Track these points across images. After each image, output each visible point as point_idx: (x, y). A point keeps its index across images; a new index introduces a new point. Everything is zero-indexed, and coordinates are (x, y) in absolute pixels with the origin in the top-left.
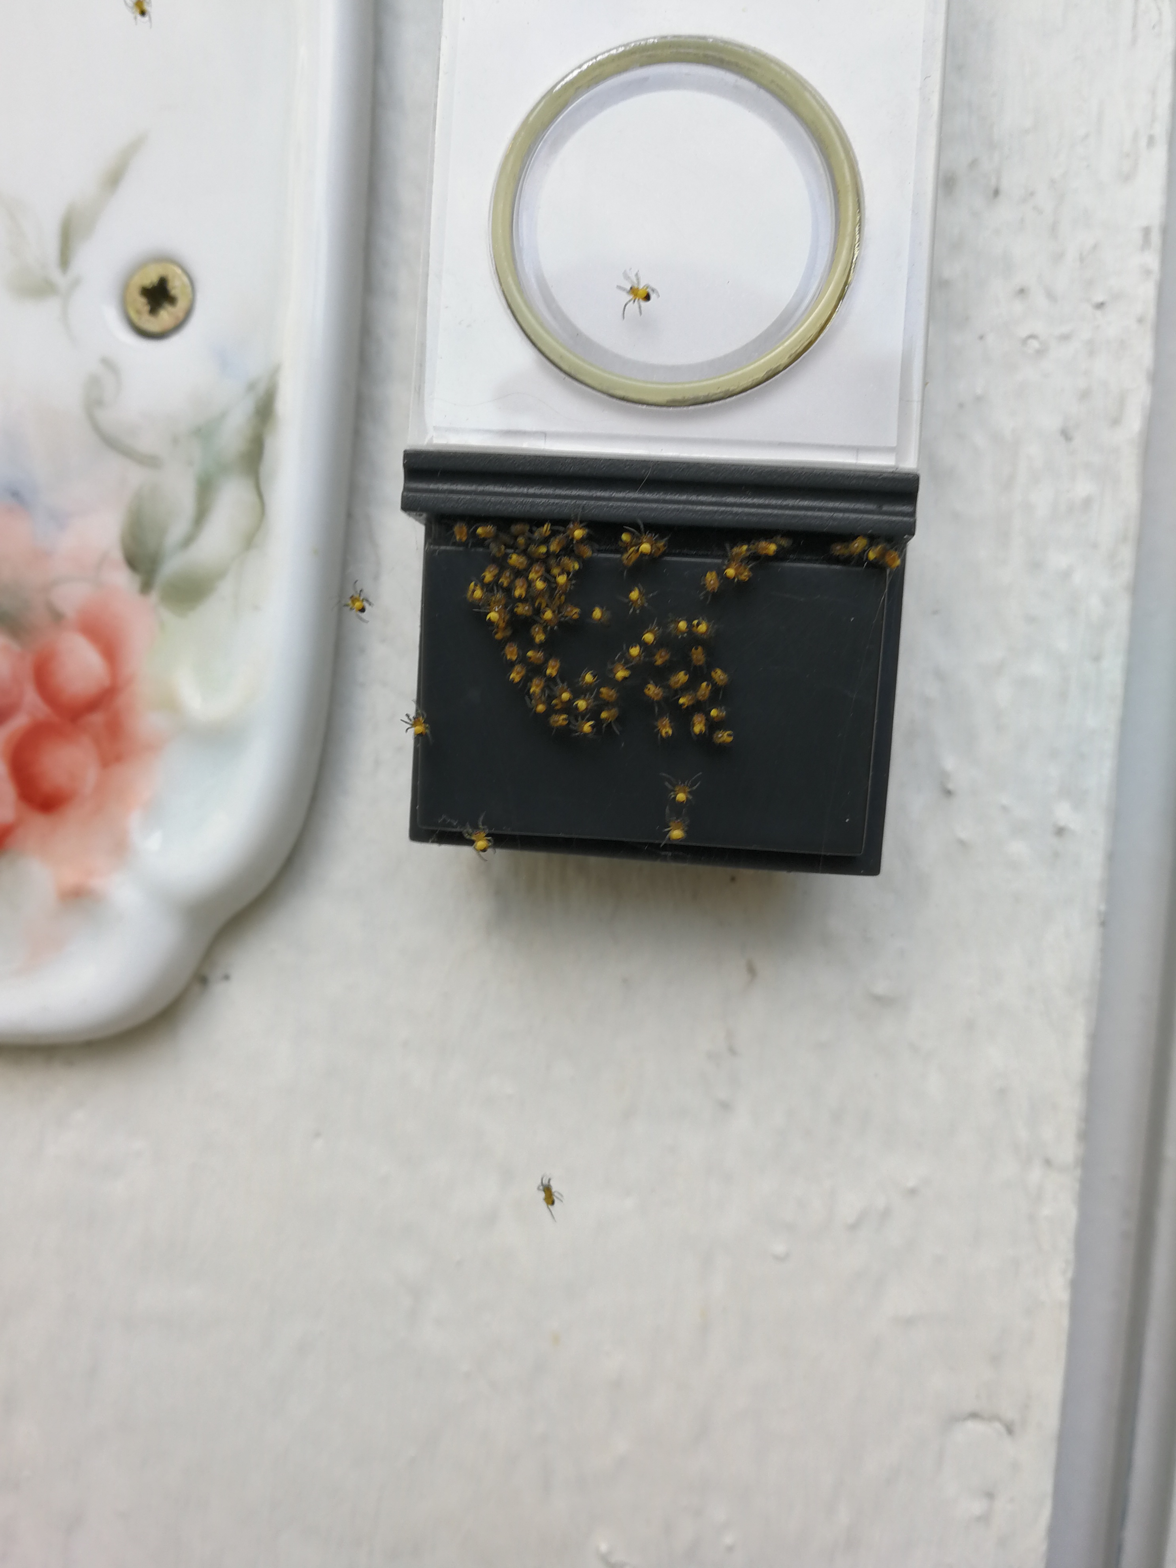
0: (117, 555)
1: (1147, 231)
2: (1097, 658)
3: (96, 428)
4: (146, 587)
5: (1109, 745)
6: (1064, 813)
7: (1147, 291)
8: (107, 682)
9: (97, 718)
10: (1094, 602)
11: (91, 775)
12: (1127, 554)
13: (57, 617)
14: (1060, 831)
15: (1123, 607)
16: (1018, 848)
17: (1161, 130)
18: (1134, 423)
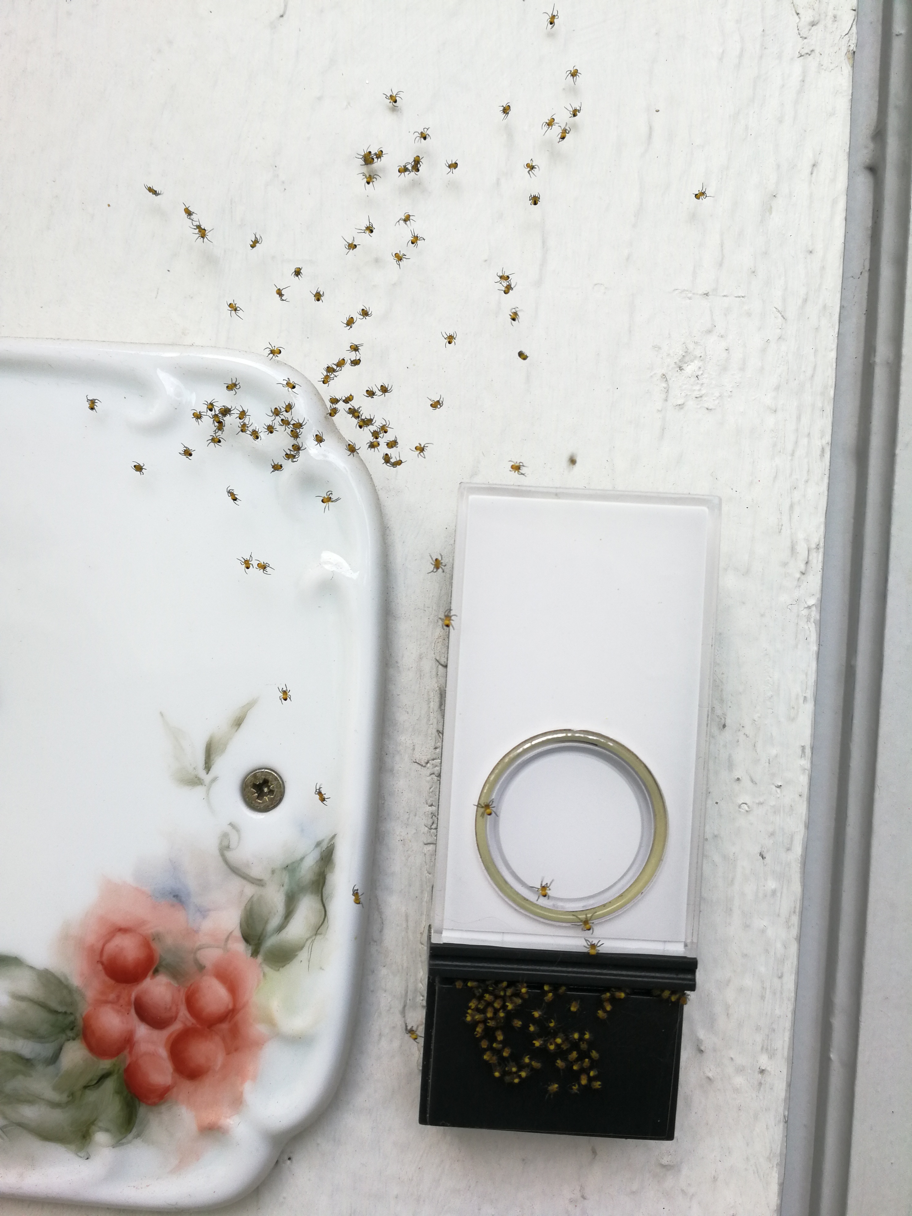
0: (238, 933)
1: (803, 748)
2: (781, 977)
3: (226, 861)
4: (255, 953)
5: (788, 1024)
6: (764, 1061)
7: (804, 780)
8: (231, 1007)
9: (225, 1026)
10: (779, 945)
11: (220, 1058)
12: (795, 919)
13: (201, 968)
14: (762, 1071)
15: (794, 948)
16: (739, 1080)
17: (810, 694)
18: (798, 849)
